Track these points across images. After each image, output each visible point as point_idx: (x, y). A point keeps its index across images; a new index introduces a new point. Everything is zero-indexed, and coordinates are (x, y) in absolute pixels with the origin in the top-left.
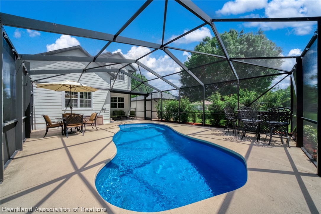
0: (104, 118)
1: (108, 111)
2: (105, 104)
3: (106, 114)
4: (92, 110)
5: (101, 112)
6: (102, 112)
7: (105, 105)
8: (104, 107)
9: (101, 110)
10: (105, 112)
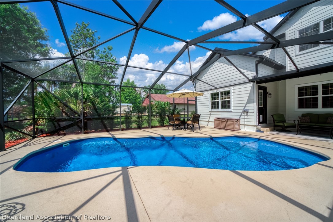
0: (241, 123)
1: (253, 114)
2: (247, 103)
3: (248, 117)
4: (232, 112)
5: (241, 114)
6: (243, 114)
7: (247, 105)
8: (246, 108)
9: (241, 112)
10: (248, 115)
